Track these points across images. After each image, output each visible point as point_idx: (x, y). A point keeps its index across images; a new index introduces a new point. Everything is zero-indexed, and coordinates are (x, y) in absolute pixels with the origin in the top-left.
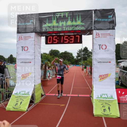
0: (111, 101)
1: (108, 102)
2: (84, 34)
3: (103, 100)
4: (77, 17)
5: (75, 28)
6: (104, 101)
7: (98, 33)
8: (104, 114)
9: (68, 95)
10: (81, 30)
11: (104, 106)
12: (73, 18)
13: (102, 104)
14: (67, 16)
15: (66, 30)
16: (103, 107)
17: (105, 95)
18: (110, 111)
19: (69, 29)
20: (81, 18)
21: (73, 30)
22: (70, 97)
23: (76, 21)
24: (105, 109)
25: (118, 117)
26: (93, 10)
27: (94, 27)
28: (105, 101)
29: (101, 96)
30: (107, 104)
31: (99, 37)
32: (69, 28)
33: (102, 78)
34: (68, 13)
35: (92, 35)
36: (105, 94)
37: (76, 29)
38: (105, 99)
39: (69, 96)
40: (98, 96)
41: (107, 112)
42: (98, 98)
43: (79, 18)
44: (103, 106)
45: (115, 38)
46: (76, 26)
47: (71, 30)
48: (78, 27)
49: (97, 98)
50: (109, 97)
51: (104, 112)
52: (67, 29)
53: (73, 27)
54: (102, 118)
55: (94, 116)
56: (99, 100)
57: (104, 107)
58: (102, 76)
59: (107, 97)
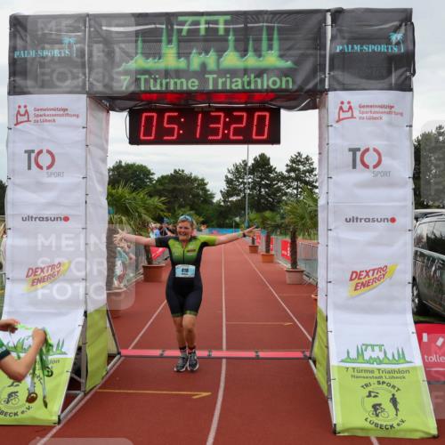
0: (399, 371)
1: (387, 375)
2: (290, 108)
3: (366, 371)
4: (264, 36)
5: (256, 82)
6: (372, 372)
7: (349, 103)
8: (376, 425)
9: (215, 354)
10: (280, 90)
11: (373, 394)
12: (246, 42)
13: (367, 385)
14: (221, 32)
15: (220, 88)
16: (369, 396)
17: (373, 350)
18: (397, 410)
19: (231, 83)
20: (280, 40)
21: (247, 88)
22: (224, 361)
23: (258, 52)
24: (380, 405)
25: (429, 434)
26: (329, 11)
27: (332, 78)
28: (376, 374)
29: (360, 354)
30: (383, 383)
31: (352, 117)
32: (231, 78)
33: (363, 285)
34: (228, 17)
35: (317, 110)
36: (373, 346)
37: (259, 87)
38: (375, 366)
39: (221, 358)
40: (348, 353)
41: (388, 417)
42: (348, 359)
43: (270, 39)
44: (370, 392)
45: (411, 126)
46: (260, 73)
47: (240, 87)
48: (265, 76)
49: (342, 361)
50: (391, 358)
51: (377, 415)
52: (224, 83)
53: (246, 79)
54: (368, 439)
55: (335, 432)
56: (354, 369)
57: (375, 396)
58: (364, 274)
59: (381, 356)
